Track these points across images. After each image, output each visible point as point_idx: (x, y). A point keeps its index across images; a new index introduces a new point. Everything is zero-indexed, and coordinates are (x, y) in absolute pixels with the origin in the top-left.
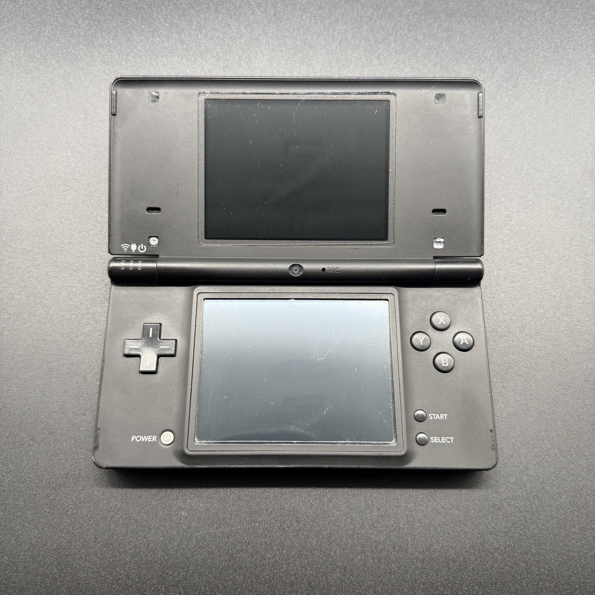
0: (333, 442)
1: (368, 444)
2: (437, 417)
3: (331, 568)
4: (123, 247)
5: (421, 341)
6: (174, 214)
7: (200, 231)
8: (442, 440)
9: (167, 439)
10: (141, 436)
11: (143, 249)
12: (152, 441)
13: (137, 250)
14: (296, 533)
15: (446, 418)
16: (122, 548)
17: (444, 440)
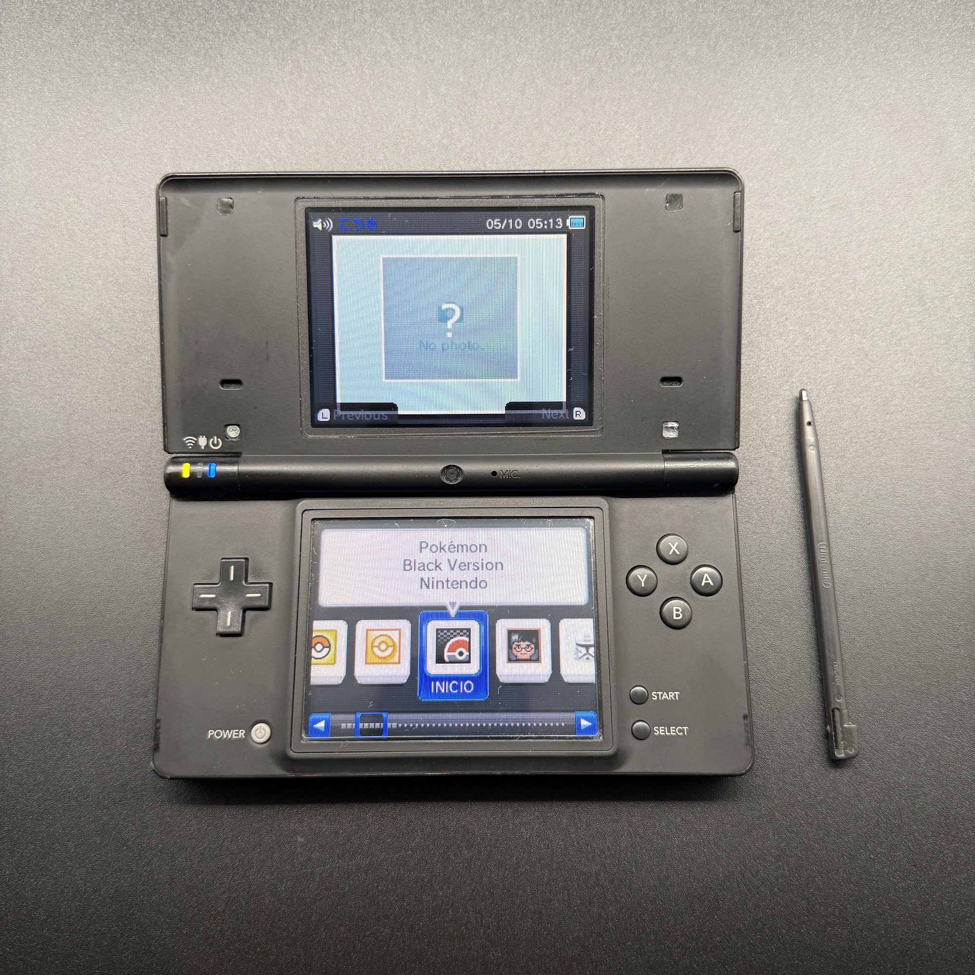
0: (508, 737)
1: (560, 738)
2: (664, 697)
3: (518, 913)
4: (187, 442)
5: (643, 581)
6: (262, 389)
7: (303, 415)
8: (672, 731)
9: (260, 734)
10: (222, 731)
11: (216, 444)
12: (237, 738)
13: (207, 446)
14: (466, 863)
15: (677, 698)
16: (211, 892)
17: (674, 731)
